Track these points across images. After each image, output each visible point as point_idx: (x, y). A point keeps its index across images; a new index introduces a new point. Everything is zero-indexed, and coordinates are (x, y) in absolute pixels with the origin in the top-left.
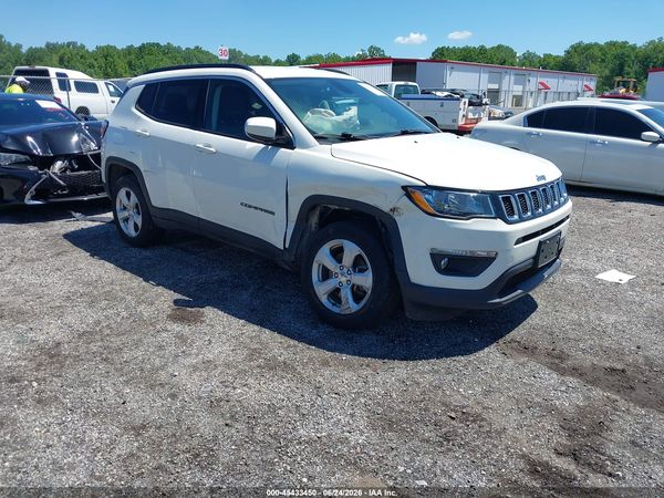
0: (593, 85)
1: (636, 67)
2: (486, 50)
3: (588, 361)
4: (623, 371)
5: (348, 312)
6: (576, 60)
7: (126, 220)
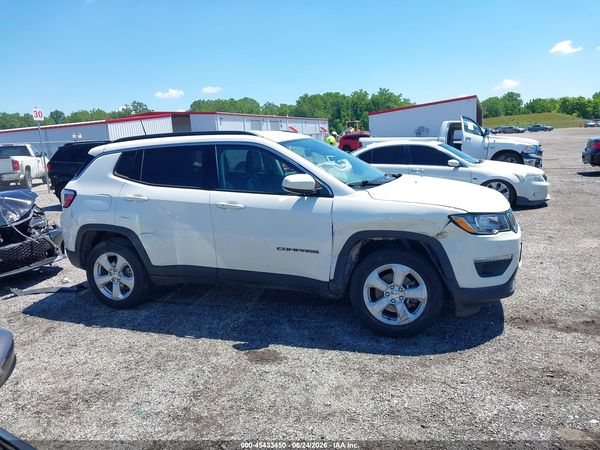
0: (326, 127)
1: (350, 112)
2: (235, 102)
3: (570, 320)
4: (593, 322)
5: (406, 322)
6: (306, 108)
7: (109, 285)
